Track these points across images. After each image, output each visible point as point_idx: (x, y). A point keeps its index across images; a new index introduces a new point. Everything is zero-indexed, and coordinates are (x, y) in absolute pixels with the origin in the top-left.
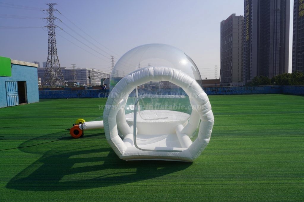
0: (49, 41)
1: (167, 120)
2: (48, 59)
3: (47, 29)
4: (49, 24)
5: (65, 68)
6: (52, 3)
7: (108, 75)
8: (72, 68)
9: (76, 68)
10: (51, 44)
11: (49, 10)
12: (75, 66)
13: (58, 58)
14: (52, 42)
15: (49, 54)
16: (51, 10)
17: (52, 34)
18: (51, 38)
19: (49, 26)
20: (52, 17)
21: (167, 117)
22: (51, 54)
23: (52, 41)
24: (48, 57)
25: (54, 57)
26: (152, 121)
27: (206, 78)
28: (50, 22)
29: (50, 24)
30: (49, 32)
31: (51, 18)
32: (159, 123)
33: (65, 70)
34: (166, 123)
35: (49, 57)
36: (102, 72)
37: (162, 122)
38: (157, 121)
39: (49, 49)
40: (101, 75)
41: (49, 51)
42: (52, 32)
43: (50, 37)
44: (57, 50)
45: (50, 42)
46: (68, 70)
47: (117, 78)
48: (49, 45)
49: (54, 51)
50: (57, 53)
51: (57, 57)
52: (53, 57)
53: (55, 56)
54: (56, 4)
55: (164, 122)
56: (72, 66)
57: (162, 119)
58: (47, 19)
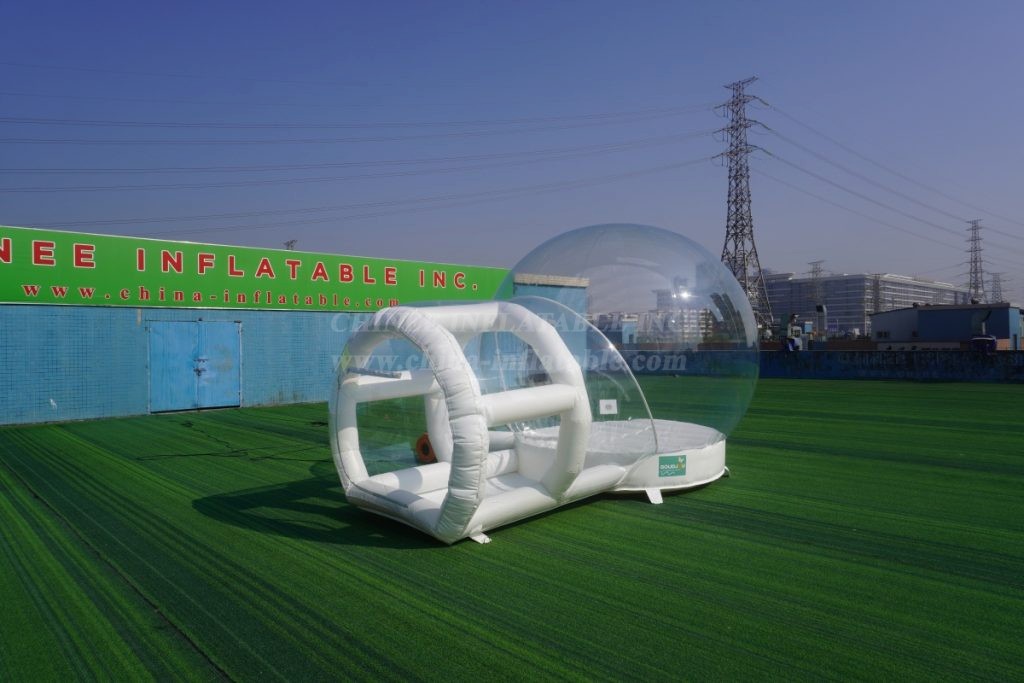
0: (729, 196)
2: (725, 253)
3: (726, 160)
4: (732, 145)
5: (790, 275)
6: (742, 80)
7: (956, 293)
8: (811, 276)
9: (825, 274)
10: (737, 204)
11: (733, 103)
12: (822, 266)
13: (754, 247)
14: (738, 199)
15: (730, 236)
16: (738, 102)
17: (738, 175)
19: (731, 152)
20: (742, 122)
22: (736, 234)
23: (737, 197)
24: (725, 247)
25: (743, 244)
28: (734, 139)
29: (735, 144)
30: (730, 171)
31: (737, 126)
33: (791, 284)
35: (728, 246)
36: (930, 285)
39: (728, 220)
40: (924, 294)
41: (728, 227)
42: (741, 169)
43: (733, 183)
44: (753, 223)
45: (733, 198)
46: (800, 284)
47: (998, 303)
48: (729, 208)
49: (743, 225)
50: (754, 232)
51: (753, 243)
52: (740, 245)
53: (747, 241)
54: (752, 79)
56: (811, 268)
58: (725, 132)
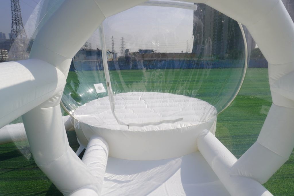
0: (12, 8)
1: (178, 125)
2: (13, 30)
10: (15, 12)
15: (12, 23)
18: (15, 5)
21: (181, 117)
23: (15, 9)
25: (19, 26)
26: (145, 129)
27: (182, 51)
32: (161, 132)
34: (177, 131)
35: (13, 27)
37: (167, 129)
38: (156, 128)
39: (12, 17)
41: (12, 19)
43: (13, 3)
44: (22, 19)
48: (12, 13)
49: (18, 20)
51: (23, 27)
53: (21, 26)
55: (172, 128)
57: (168, 122)
